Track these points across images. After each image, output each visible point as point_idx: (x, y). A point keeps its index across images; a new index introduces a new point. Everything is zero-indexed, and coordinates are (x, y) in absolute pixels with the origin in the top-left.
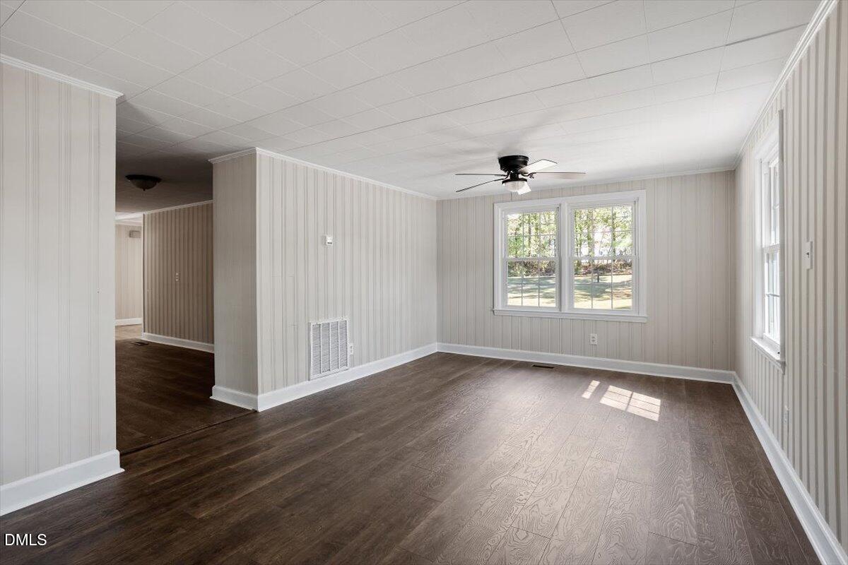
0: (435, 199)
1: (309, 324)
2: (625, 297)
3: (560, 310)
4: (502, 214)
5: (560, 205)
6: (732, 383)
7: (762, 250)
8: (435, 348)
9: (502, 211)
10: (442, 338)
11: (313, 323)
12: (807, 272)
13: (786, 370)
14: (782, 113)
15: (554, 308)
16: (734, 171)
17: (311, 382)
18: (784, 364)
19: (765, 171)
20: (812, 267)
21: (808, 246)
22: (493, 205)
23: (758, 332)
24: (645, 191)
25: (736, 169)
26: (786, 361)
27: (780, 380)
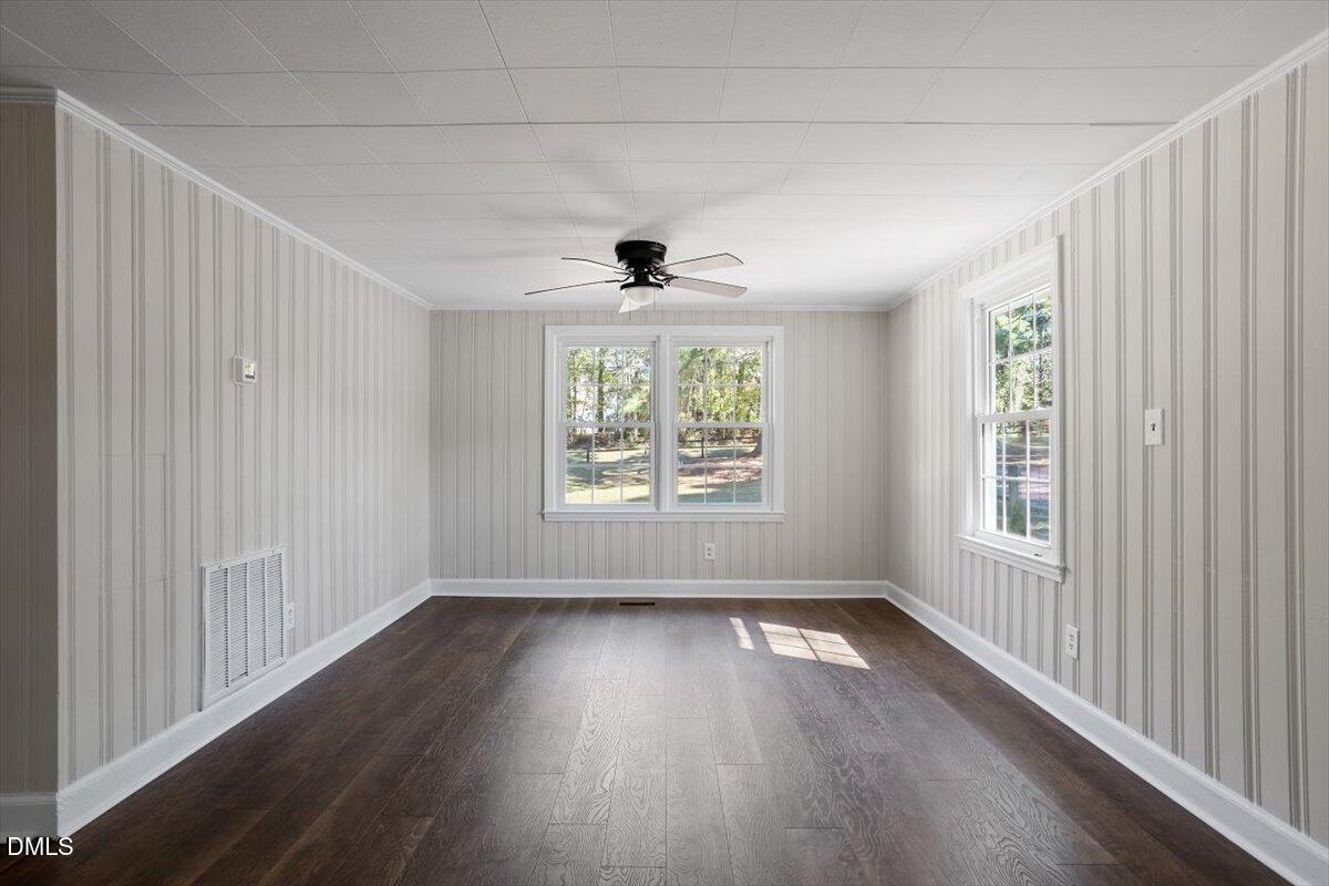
0: (429, 307)
1: (202, 570)
2: (633, 482)
3: (658, 509)
4: (558, 346)
5: (658, 337)
6: (885, 596)
7: (974, 419)
8: (426, 590)
9: (558, 340)
10: (439, 570)
11: (211, 568)
12: (1146, 448)
13: (1070, 578)
14: (1061, 239)
15: (650, 508)
16: (887, 313)
17: (205, 712)
18: (1064, 570)
19: (978, 315)
20: (1164, 443)
21: (1154, 415)
22: (544, 328)
23: (969, 528)
24: (781, 328)
25: (892, 310)
26: (1070, 565)
27: (1049, 590)
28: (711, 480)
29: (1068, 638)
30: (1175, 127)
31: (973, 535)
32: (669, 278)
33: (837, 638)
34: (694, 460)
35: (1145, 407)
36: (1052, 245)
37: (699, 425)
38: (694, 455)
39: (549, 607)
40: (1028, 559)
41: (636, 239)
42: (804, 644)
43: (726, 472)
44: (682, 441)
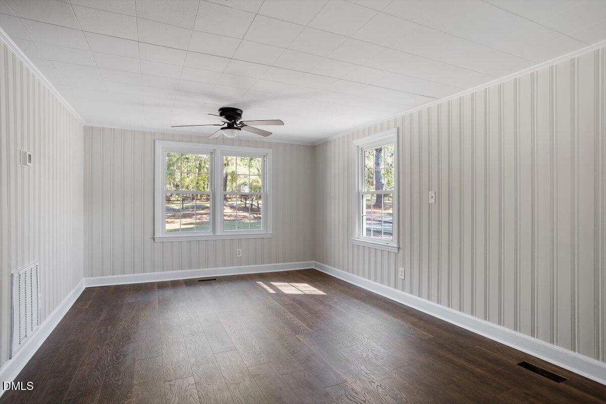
0: (84, 124)
1: (12, 276)
3: (214, 234)
4: (162, 151)
6: (313, 267)
7: (359, 193)
9: (162, 148)
10: (90, 273)
12: (429, 204)
13: (401, 251)
14: (398, 129)
15: (208, 233)
16: (314, 146)
17: (13, 359)
18: (399, 248)
19: (360, 152)
20: (435, 202)
21: (432, 194)
22: (154, 141)
23: (357, 236)
24: (271, 150)
25: (316, 146)
26: (401, 246)
27: (393, 256)
28: (189, 220)
29: (400, 273)
30: (440, 100)
31: (358, 238)
32: (243, 125)
33: (306, 285)
34: (178, 211)
35: (429, 190)
36: (395, 130)
37: (177, 192)
38: (177, 208)
39: (162, 286)
40: (384, 245)
41: (232, 107)
42: (295, 289)
43: (199, 216)
44: (168, 200)
